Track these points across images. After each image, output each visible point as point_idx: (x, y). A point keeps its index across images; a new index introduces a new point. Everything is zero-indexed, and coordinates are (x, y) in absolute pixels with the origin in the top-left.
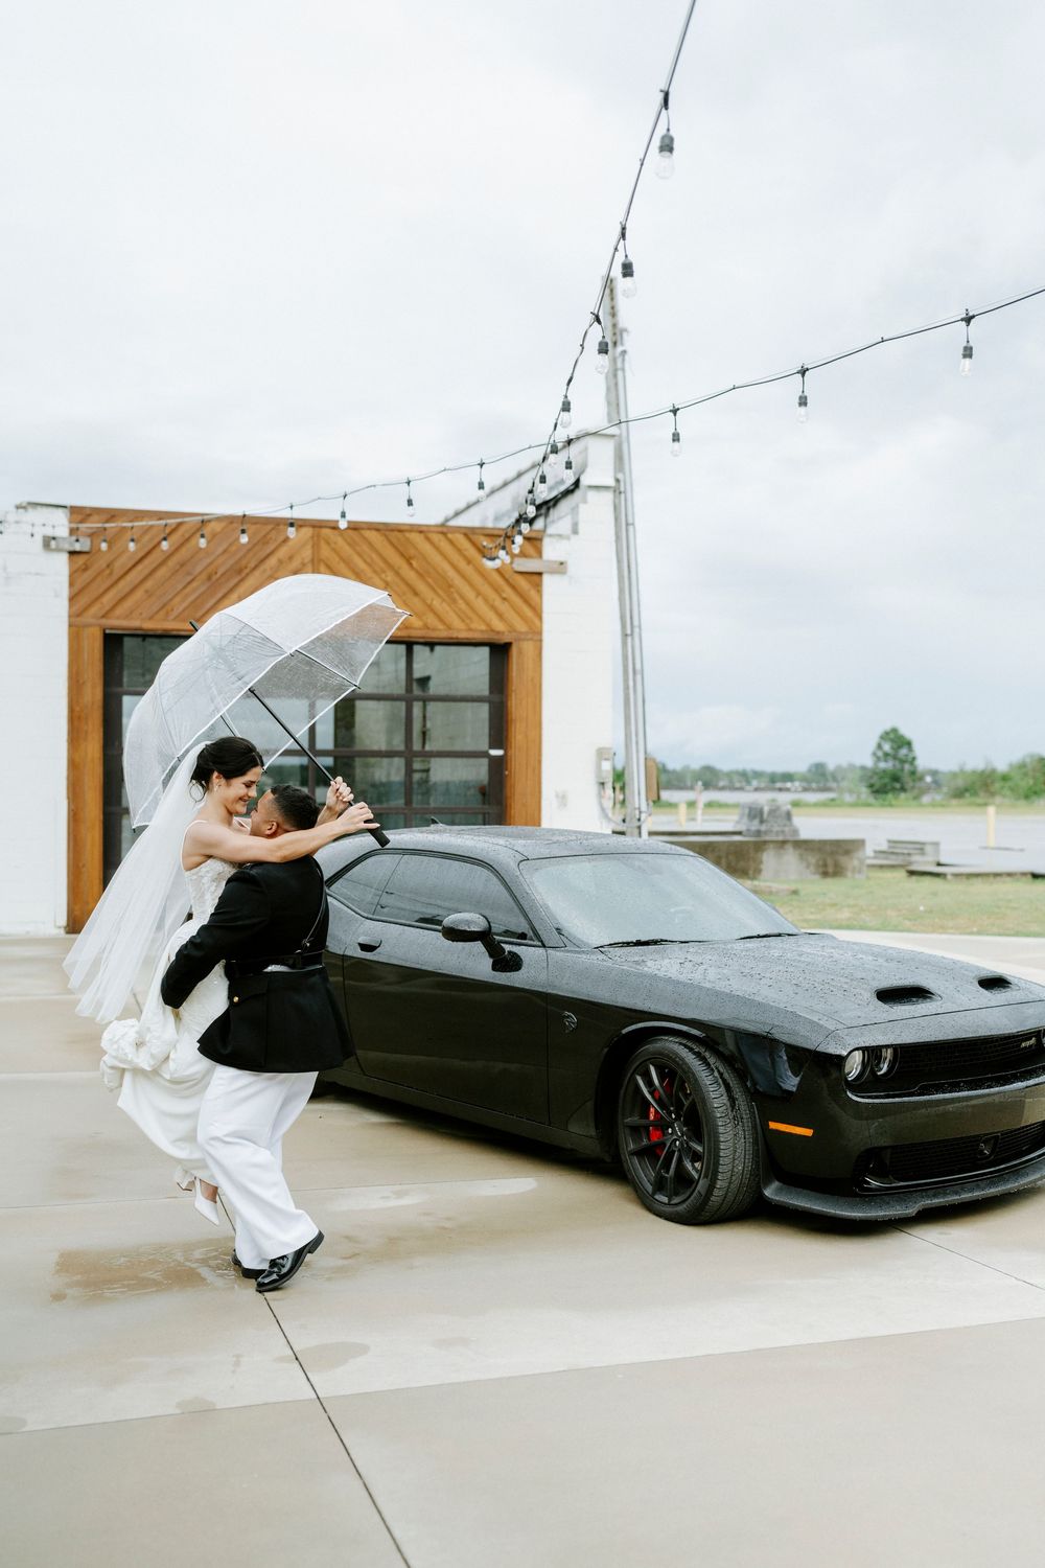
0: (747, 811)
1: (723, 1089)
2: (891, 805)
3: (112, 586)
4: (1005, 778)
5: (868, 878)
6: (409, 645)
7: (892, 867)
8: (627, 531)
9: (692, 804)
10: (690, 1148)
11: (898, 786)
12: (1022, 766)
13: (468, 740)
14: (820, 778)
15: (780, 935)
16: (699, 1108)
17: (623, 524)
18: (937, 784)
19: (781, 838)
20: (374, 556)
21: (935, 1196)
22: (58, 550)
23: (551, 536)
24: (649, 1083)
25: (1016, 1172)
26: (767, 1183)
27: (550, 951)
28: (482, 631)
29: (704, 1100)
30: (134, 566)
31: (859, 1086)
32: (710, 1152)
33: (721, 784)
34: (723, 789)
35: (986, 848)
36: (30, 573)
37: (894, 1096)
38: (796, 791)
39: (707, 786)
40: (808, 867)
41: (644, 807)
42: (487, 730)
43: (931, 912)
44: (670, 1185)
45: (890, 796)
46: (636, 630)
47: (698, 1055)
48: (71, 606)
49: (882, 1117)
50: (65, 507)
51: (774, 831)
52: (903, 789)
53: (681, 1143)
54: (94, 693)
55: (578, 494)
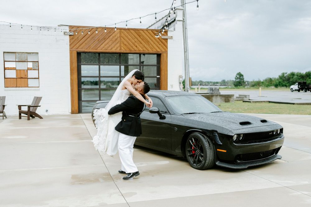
0: (210, 89)
1: (208, 143)
2: (239, 88)
3: (78, 42)
4: (262, 83)
5: (235, 102)
6: (140, 54)
7: (240, 100)
8: (185, 30)
9: (198, 88)
10: (201, 155)
11: (240, 84)
12: (266, 80)
13: (152, 74)
14: (224, 83)
15: (219, 112)
16: (203, 146)
17: (184, 28)
18: (248, 84)
19: (217, 94)
20: (133, 36)
21: (251, 164)
22: (67, 35)
23: (169, 31)
24: (192, 141)
25: (268, 159)
26: (217, 161)
27: (171, 115)
28: (155, 51)
29: (204, 145)
30: (83, 38)
31: (236, 142)
32: (205, 156)
33: (203, 84)
34: (204, 85)
35: (259, 96)
36: (61, 40)
37: (243, 144)
38: (219, 86)
39: (200, 85)
40: (222, 100)
41: (189, 88)
42: (156, 72)
43: (248, 109)
44: (196, 162)
45: (239, 87)
46: (187, 51)
47: (202, 136)
48: (70, 47)
49: (241, 148)
50: (68, 26)
51: (215, 93)
52: (241, 85)
53: (199, 154)
54: (75, 65)
55: (175, 22)
